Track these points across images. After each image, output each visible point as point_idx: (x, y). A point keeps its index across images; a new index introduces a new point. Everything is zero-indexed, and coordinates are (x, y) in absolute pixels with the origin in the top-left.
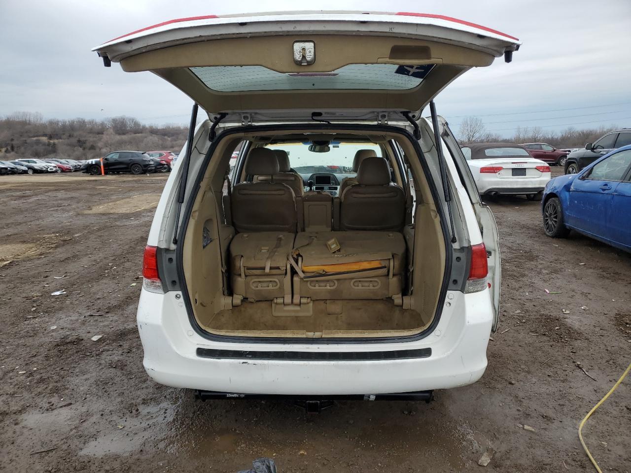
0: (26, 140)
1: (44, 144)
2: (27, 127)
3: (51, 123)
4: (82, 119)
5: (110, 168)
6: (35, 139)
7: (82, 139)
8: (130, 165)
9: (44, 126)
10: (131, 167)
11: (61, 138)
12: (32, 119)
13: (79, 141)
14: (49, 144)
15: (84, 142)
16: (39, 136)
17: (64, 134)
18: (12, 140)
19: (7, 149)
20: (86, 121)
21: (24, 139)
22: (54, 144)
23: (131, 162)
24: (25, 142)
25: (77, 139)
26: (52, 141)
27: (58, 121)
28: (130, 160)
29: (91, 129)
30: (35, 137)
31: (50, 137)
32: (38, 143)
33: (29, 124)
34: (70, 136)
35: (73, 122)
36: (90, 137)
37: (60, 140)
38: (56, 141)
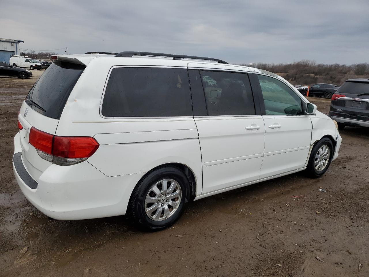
0: (303, 75)
1: (311, 78)
2: (306, 68)
3: (320, 66)
4: (337, 64)
5: (314, 93)
6: (307, 74)
7: (333, 76)
8: (325, 92)
9: (315, 68)
10: (326, 93)
11: (321, 75)
12: (310, 64)
13: (331, 77)
14: (314, 78)
15: (334, 78)
16: (310, 73)
17: (324, 73)
18: (296, 74)
19: (293, 79)
20: (340, 65)
21: (302, 74)
22: (317, 78)
23: (326, 91)
24: (302, 76)
25: (331, 76)
26: (316, 76)
27: (323, 65)
28: (326, 89)
29: (342, 70)
30: (308, 73)
31: (316, 74)
32: (309, 76)
33: (308, 66)
34: (327, 74)
35: (332, 66)
36: (339, 75)
37: (321, 76)
38: (318, 76)
